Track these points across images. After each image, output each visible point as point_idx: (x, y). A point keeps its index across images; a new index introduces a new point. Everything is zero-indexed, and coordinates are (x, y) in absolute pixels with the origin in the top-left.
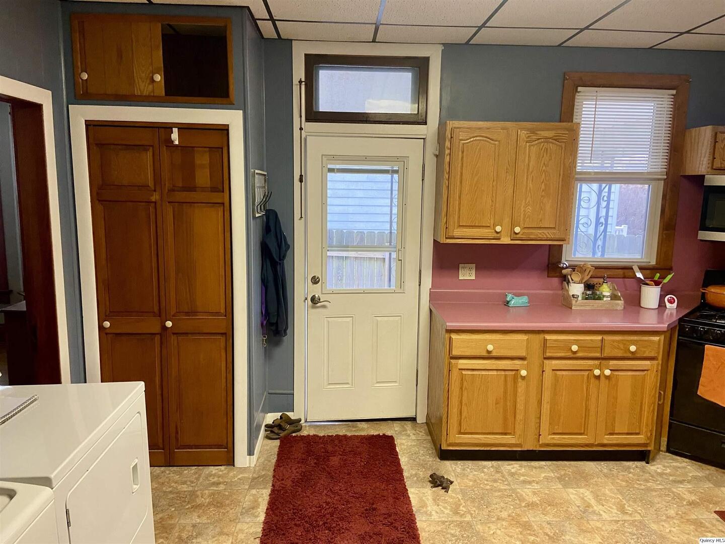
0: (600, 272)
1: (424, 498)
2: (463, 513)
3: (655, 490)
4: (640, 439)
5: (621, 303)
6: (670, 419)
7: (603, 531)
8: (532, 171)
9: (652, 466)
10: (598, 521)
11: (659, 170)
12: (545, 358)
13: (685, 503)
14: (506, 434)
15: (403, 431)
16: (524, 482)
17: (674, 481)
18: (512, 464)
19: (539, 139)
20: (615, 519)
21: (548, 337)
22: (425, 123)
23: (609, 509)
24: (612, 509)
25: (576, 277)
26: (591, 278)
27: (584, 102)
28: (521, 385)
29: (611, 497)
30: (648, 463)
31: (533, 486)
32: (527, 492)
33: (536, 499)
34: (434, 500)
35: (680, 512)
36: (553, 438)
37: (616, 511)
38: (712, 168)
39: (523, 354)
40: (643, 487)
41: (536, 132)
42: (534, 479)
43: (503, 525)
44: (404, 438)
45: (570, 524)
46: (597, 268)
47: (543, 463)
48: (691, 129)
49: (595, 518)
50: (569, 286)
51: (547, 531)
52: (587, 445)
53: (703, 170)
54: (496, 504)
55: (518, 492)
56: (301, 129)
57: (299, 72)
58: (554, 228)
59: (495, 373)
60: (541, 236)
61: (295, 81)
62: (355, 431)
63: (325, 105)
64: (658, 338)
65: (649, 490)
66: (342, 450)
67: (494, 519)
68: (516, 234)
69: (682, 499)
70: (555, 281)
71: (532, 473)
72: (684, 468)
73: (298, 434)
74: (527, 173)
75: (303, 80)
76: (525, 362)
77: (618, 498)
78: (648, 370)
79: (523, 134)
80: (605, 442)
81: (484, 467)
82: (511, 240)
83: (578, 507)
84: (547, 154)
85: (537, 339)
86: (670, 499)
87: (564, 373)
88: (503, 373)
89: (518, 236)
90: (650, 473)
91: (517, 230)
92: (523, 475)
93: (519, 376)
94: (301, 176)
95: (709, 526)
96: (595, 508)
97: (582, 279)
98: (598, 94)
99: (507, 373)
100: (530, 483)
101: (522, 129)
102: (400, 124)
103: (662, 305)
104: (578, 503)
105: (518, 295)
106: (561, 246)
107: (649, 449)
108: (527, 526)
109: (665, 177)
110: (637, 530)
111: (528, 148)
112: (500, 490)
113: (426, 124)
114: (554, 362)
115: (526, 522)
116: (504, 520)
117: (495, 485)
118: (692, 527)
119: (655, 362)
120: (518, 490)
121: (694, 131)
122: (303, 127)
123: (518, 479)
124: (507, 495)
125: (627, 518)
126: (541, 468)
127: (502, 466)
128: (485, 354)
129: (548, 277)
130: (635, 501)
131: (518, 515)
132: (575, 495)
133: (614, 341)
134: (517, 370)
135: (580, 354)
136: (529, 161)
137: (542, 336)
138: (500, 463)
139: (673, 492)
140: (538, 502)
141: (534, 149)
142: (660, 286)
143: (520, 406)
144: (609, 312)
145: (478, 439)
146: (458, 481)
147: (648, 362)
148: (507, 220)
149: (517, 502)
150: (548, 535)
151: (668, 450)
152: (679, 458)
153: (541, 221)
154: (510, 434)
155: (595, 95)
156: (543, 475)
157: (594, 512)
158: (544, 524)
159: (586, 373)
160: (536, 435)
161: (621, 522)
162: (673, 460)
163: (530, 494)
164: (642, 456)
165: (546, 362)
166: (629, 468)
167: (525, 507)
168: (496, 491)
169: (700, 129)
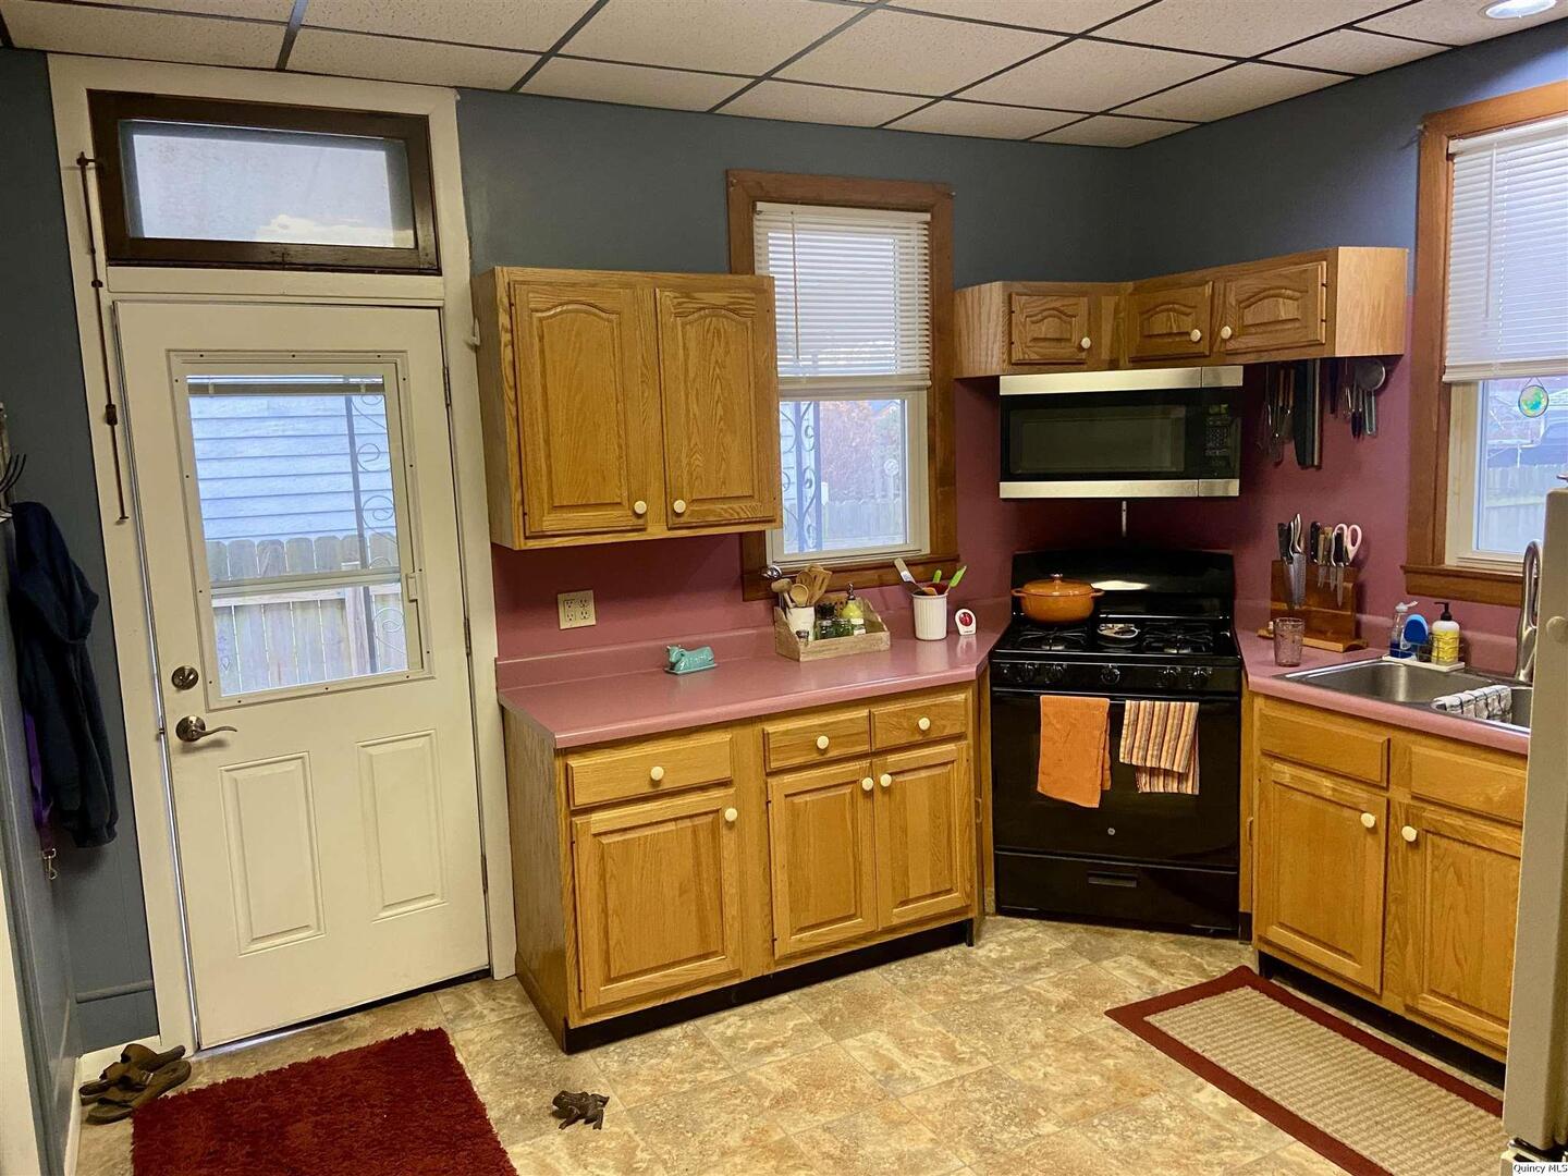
0: (841, 580)
1: (548, 1160)
2: (644, 1165)
3: (996, 998)
4: (954, 900)
5: (884, 635)
6: (995, 849)
7: (930, 1111)
8: (694, 380)
9: (979, 948)
10: (915, 1092)
11: (917, 370)
12: (769, 775)
13: (1054, 1009)
14: (705, 956)
15: (465, 1009)
16: (757, 1052)
17: (1025, 970)
18: (724, 1019)
19: (701, 309)
20: (944, 1078)
21: (770, 728)
22: (438, 272)
23: (929, 1060)
24: (935, 1058)
25: (799, 595)
26: (826, 592)
27: (770, 234)
28: (728, 840)
29: (925, 1034)
30: (971, 945)
31: (776, 1056)
32: (770, 1074)
33: (788, 1083)
34: (573, 1156)
35: (1051, 1031)
36: (800, 940)
37: (941, 1062)
38: (1011, 363)
39: (726, 774)
40: (975, 997)
41: (697, 295)
42: (775, 1039)
43: (735, 1165)
44: (469, 1025)
45: (867, 1117)
46: (835, 571)
47: (784, 998)
48: (964, 290)
49: (909, 1089)
50: (788, 614)
51: (827, 1147)
52: (865, 937)
53: (994, 366)
54: (712, 1122)
55: (751, 1080)
56: (97, 284)
57: (75, 134)
58: (751, 497)
59: (671, 826)
60: (727, 516)
61: (67, 159)
62: (339, 1041)
63: (157, 220)
64: (963, 696)
65: (986, 999)
66: (316, 1099)
67: (715, 1158)
68: (679, 515)
69: (1048, 1003)
70: (759, 607)
71: (768, 1027)
72: (1034, 938)
73: (184, 1088)
74: (685, 382)
75: (90, 155)
76: (731, 791)
77: (939, 1031)
78: (953, 762)
79: (667, 298)
80: (896, 921)
81: (669, 1042)
82: (669, 529)
83: (873, 1073)
84: (720, 341)
85: (750, 734)
86: (1027, 1008)
87: (807, 797)
88: (688, 823)
89: (682, 520)
90: (980, 965)
91: (680, 506)
92: (752, 1037)
93: (721, 822)
94: (110, 408)
96: (904, 1066)
97: (811, 598)
98: (796, 218)
99: (697, 821)
100: (769, 1049)
101: (664, 287)
102: (373, 272)
103: (952, 630)
104: (870, 1065)
105: (690, 647)
106: (762, 533)
107: (970, 916)
108: (784, 1151)
109: (929, 383)
110: (989, 1090)
111: (680, 328)
112: (713, 1086)
113: (441, 275)
114: (788, 778)
115: (781, 1141)
116: (734, 1153)
117: (700, 1076)
118: (1079, 1055)
119: (963, 743)
120: (749, 1074)
121: (971, 293)
122: (102, 277)
123: (743, 1049)
124: (730, 1093)
125: (965, 1070)
126: (783, 1009)
127: (706, 1029)
128: (647, 789)
129: (744, 600)
130: (970, 1032)
131: (762, 1131)
132: (863, 1049)
133: (890, 715)
134: (717, 811)
135: (833, 754)
136: (687, 357)
137: (758, 728)
138: (699, 1022)
139: (1028, 993)
140: (794, 1088)
141: (692, 332)
142: (946, 594)
143: (731, 889)
144: (866, 657)
145: (644, 984)
146: (619, 1093)
147: (951, 747)
148: (655, 488)
149: (754, 1101)
150: (831, 1157)
151: (1000, 911)
152: (1019, 921)
153: (724, 483)
154: (714, 954)
155: (790, 219)
156: (791, 1024)
157: (904, 1076)
158: (819, 1134)
159: (847, 790)
160: (765, 941)
161: (957, 1084)
162: (1010, 927)
163: (775, 1075)
164: (959, 933)
165: (773, 781)
166: (942, 963)
167: (772, 1107)
168: (704, 1090)
169: (979, 291)
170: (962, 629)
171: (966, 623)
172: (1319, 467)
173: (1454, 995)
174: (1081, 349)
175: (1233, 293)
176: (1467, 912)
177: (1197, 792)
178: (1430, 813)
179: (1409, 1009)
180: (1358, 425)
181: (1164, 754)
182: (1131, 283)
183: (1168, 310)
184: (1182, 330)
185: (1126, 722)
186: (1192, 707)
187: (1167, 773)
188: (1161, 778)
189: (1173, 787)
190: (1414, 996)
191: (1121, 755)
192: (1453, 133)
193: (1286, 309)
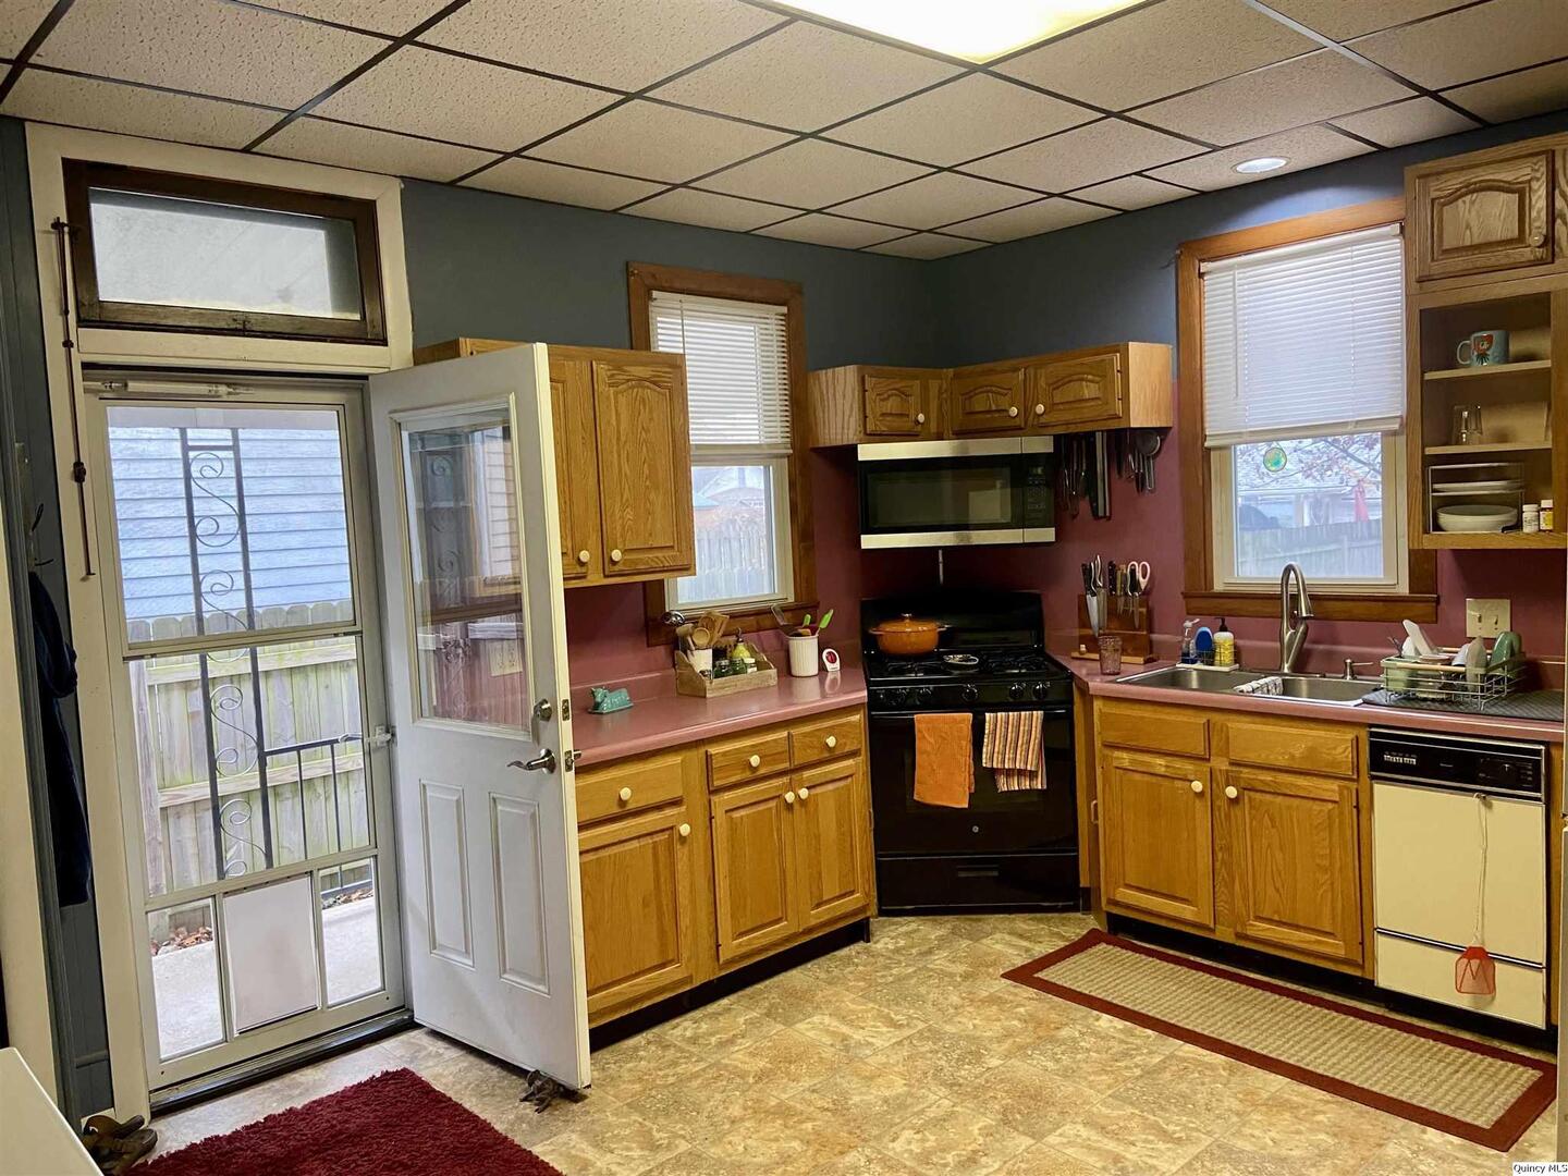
0: (738, 625)
1: (573, 1152)
2: (666, 1141)
3: (909, 977)
4: (855, 900)
5: (773, 672)
6: (876, 856)
7: (894, 1065)
8: (625, 442)
9: (875, 943)
10: (875, 1054)
11: (779, 441)
12: (712, 793)
14: (663, 965)
15: (419, 1051)
16: (722, 1045)
17: (922, 954)
18: (678, 1025)
19: (628, 380)
20: (894, 1041)
21: (713, 750)
22: (384, 342)
23: (874, 1029)
24: (878, 1027)
25: (701, 639)
26: (723, 636)
27: (659, 319)
28: (681, 853)
29: (861, 1011)
30: (868, 941)
31: (741, 1045)
32: (738, 1056)
33: (762, 1063)
34: (596, 1146)
36: (740, 944)
37: (885, 1029)
38: (866, 434)
39: (678, 793)
40: (891, 979)
41: (625, 368)
42: (734, 1032)
43: (748, 1129)
44: (431, 1064)
45: (843, 1077)
46: (733, 616)
47: (725, 1002)
48: (820, 372)
49: (868, 1052)
50: (690, 656)
51: (820, 1103)
52: (788, 939)
53: (851, 436)
54: (709, 1100)
55: (726, 1065)
56: (68, 344)
57: (49, 200)
58: (672, 547)
59: (635, 844)
60: (654, 565)
61: (42, 223)
62: (301, 1094)
63: (112, 287)
64: (858, 717)
65: (899, 979)
67: (727, 1127)
68: (614, 563)
69: (952, 975)
70: (661, 652)
71: (721, 1025)
72: (917, 930)
74: (618, 444)
75: (64, 219)
76: (683, 809)
77: (872, 1008)
78: (851, 776)
79: (601, 369)
80: (813, 922)
81: (636, 1049)
82: (606, 576)
83: (832, 1045)
84: (645, 409)
85: (696, 755)
86: (936, 981)
87: (743, 812)
88: (649, 840)
89: (616, 568)
90: (883, 955)
91: (616, 555)
92: (712, 1034)
93: (676, 837)
94: (78, 465)
95: (1011, 998)
96: (855, 1036)
97: (711, 640)
98: (685, 306)
99: (657, 838)
100: (731, 1041)
101: (599, 360)
102: (325, 341)
103: (822, 668)
104: (827, 1040)
105: (611, 689)
106: (661, 582)
107: (868, 914)
108: (784, 1112)
109: (791, 451)
110: (935, 1044)
111: (612, 396)
112: (695, 1076)
113: (387, 345)
114: (727, 796)
115: (779, 1105)
116: (742, 1119)
117: (679, 1070)
118: (995, 1008)
119: (860, 759)
120: (723, 1061)
121: (825, 375)
122: (73, 338)
123: (707, 1045)
124: (713, 1078)
125: (907, 1032)
126: (728, 1010)
127: (666, 1035)
128: (616, 810)
129: (648, 646)
130: (897, 1004)
131: (758, 1101)
132: (813, 1029)
133: (805, 735)
134: (672, 828)
135: (762, 771)
136: (618, 421)
137: (702, 751)
138: (656, 1030)
139: (932, 970)
140: (769, 1066)
141: (622, 400)
142: (817, 635)
143: (683, 900)
144: (758, 692)
145: (620, 993)
146: (611, 1093)
147: (850, 762)
148: (594, 539)
149: (738, 1080)
150: (827, 1110)
151: (882, 913)
152: (899, 919)
153: (651, 535)
154: (670, 962)
155: (679, 306)
156: (742, 1020)
157: (859, 1044)
158: (807, 1095)
159: (772, 804)
160: (711, 948)
161: (906, 1042)
162: (893, 924)
163: (747, 1059)
164: (857, 932)
165: (715, 799)
167: (756, 1082)
168: (689, 1079)
169: (834, 372)
170: (829, 666)
171: (833, 661)
172: (1109, 518)
173: (1276, 918)
174: (917, 422)
175: (1043, 379)
176: (1281, 849)
177: (1045, 787)
178: (1246, 773)
179: (1239, 936)
180: (1140, 482)
181: (1018, 757)
182: (951, 370)
183: (988, 392)
184: (1000, 408)
185: (987, 732)
186: (1038, 715)
187: (1021, 773)
188: (1016, 778)
189: (1026, 785)
190: (1244, 925)
191: (984, 761)
192: (1203, 257)
193: (1089, 390)
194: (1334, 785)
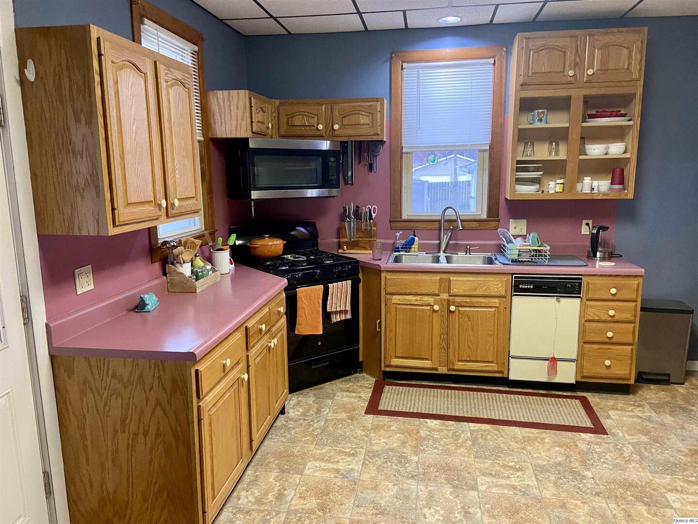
3: (325, 427)
7: (376, 477)
9: (288, 414)
10: (361, 474)
16: (278, 498)
17: (317, 413)
19: (173, 79)
20: (360, 463)
21: (249, 325)
24: (345, 459)
25: (187, 255)
28: (243, 392)
29: (326, 453)
30: (284, 413)
32: (300, 503)
33: (314, 501)
36: (259, 436)
37: (349, 459)
38: (253, 132)
40: (319, 431)
42: (277, 489)
45: (362, 492)
49: (356, 474)
50: (180, 267)
51: (369, 512)
53: (242, 133)
55: (296, 510)
58: (194, 197)
59: (228, 394)
60: (188, 208)
65: (324, 430)
68: (174, 208)
69: (344, 420)
70: (157, 266)
71: (264, 487)
76: (242, 365)
77: (329, 449)
78: (283, 327)
79: (162, 68)
82: (168, 218)
83: (336, 477)
86: (341, 425)
87: (258, 359)
89: (174, 211)
90: (300, 419)
91: (177, 202)
92: (265, 495)
93: (240, 383)
95: (381, 424)
96: (340, 468)
99: (235, 387)
100: (282, 495)
104: (329, 475)
109: (202, 139)
110: (380, 458)
114: (254, 351)
118: (382, 431)
119: (284, 318)
120: (291, 508)
123: (271, 501)
124: (298, 520)
125: (361, 456)
127: (240, 505)
128: (222, 375)
129: (152, 263)
130: (338, 443)
133: (273, 308)
134: (239, 378)
139: (332, 420)
148: (162, 191)
153: (186, 188)
156: (272, 480)
157: (347, 471)
158: (358, 510)
159: (265, 351)
161: (367, 462)
163: (302, 502)
165: (250, 354)
167: (324, 513)
171: (231, 263)
172: (352, 184)
173: (468, 359)
174: (268, 128)
175: (337, 111)
176: (472, 330)
177: (351, 317)
180: (371, 168)
181: (342, 304)
183: (303, 115)
185: (330, 294)
186: (349, 282)
187: (341, 312)
189: (343, 317)
190: (453, 365)
191: (328, 308)
192: (404, 60)
193: (364, 120)
194: (496, 300)
